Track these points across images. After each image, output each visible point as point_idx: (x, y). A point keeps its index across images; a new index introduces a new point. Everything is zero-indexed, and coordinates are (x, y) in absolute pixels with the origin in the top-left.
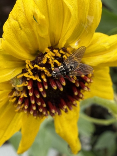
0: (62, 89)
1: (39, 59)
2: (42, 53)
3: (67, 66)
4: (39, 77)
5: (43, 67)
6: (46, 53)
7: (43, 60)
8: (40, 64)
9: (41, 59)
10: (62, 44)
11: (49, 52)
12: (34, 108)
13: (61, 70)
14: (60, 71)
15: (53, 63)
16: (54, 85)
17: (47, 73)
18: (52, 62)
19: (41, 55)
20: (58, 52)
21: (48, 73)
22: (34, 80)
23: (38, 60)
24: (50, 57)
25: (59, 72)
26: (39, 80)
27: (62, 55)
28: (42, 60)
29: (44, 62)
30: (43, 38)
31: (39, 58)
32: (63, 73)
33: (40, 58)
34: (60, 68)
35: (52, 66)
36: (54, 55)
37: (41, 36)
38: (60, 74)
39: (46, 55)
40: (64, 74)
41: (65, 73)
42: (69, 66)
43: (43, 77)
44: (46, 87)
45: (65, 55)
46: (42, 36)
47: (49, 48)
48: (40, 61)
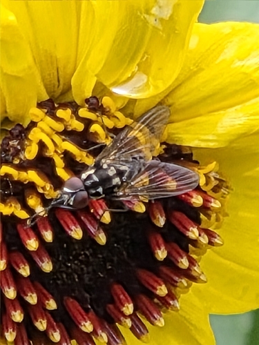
0: (102, 239)
1: (13, 146)
2: (21, 126)
3: (106, 169)
4: (19, 206)
5: (29, 172)
6: (33, 124)
7: (28, 149)
8: (17, 162)
9: (19, 147)
10: (83, 88)
11: (41, 120)
12: (18, 316)
13: (88, 183)
14: (85, 186)
15: (59, 155)
16: (73, 228)
17: (43, 188)
18: (56, 152)
19: (16, 132)
20: (71, 117)
21: (48, 186)
22: (7, 216)
23: (9, 150)
24: (48, 135)
25: (83, 188)
26: (22, 214)
27: (88, 123)
28: (24, 149)
29: (31, 153)
30: (17, 78)
31: (11, 143)
32: (94, 192)
33: (14, 143)
34: (84, 176)
35: (59, 162)
36: (60, 127)
37: (9, 72)
38: (85, 194)
39: (35, 129)
40: (98, 194)
41: (100, 190)
42: (112, 168)
43: (32, 201)
44: (48, 236)
45: (96, 122)
46: (15, 74)
47: (40, 105)
48: (17, 153)
